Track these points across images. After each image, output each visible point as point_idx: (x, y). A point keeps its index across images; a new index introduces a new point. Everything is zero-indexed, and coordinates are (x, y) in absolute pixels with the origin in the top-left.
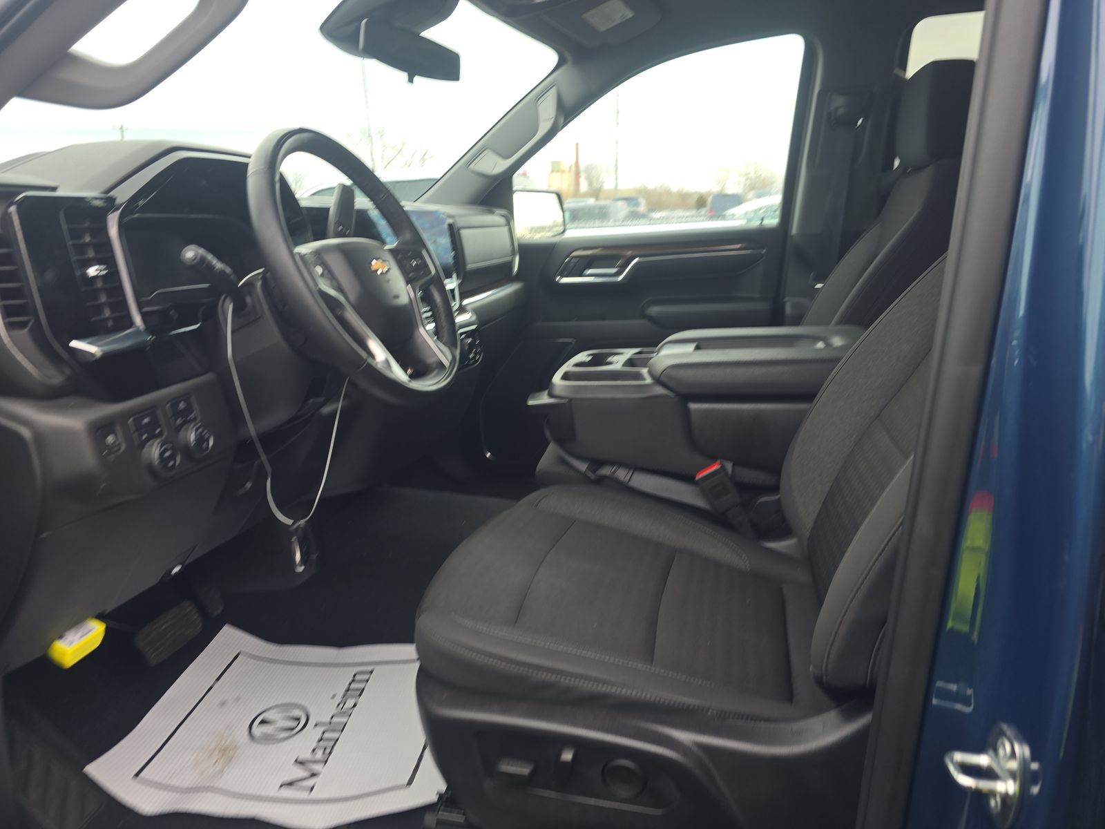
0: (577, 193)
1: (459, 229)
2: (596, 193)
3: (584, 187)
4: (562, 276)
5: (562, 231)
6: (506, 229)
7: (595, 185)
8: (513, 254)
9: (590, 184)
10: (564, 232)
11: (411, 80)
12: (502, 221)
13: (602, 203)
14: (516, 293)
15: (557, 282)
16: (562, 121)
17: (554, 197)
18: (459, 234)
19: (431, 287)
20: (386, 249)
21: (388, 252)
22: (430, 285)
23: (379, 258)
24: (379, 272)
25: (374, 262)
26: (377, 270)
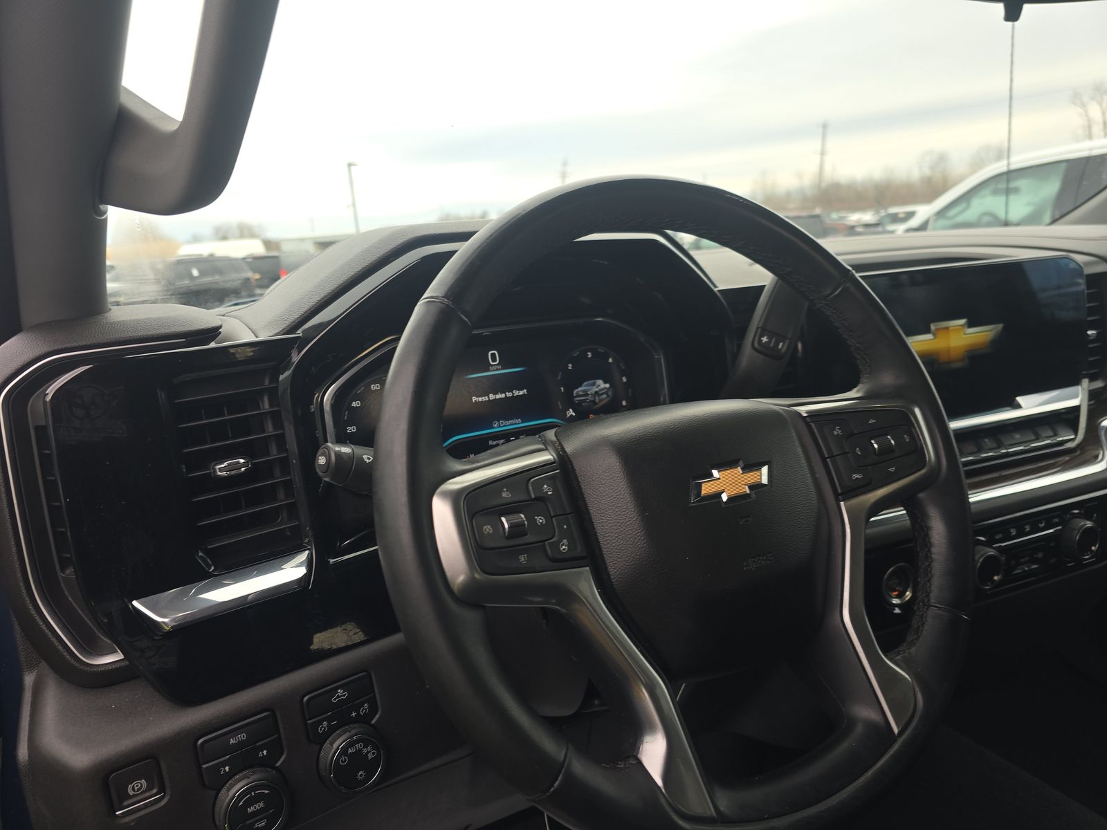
19: (921, 495)
20: (805, 415)
21: (808, 424)
22: (921, 491)
23: (739, 460)
24: (724, 497)
25: (715, 473)
26: (719, 495)
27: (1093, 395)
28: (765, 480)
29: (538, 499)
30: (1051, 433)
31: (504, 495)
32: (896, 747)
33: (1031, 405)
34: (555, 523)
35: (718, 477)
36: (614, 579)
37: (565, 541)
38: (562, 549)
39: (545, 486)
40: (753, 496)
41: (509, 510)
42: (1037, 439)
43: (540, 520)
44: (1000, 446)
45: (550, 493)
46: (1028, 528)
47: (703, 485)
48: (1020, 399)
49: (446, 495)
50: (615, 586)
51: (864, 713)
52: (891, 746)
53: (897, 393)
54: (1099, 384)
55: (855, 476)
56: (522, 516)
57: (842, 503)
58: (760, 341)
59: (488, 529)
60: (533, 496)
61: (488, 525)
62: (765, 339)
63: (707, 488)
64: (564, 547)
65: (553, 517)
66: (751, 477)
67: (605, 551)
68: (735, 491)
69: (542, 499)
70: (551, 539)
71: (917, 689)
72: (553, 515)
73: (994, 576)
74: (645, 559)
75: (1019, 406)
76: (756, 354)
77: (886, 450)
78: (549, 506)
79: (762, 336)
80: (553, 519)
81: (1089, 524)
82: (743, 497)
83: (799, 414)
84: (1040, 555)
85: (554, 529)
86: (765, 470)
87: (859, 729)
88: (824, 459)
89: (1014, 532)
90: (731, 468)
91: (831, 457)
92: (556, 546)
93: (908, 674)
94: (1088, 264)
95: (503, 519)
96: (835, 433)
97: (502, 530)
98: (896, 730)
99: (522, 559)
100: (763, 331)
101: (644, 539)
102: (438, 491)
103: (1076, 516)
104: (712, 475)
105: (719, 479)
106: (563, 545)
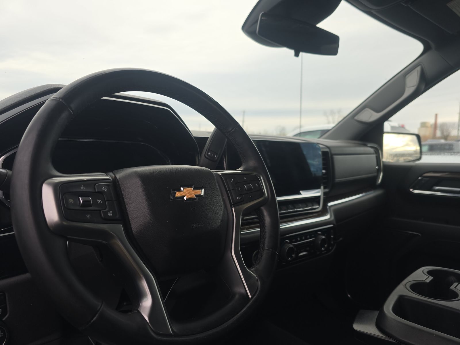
0: (434, 137)
1: (332, 155)
2: (446, 137)
3: (439, 134)
4: (414, 189)
5: (418, 158)
6: (374, 156)
7: (445, 134)
8: (378, 171)
9: (442, 132)
10: (420, 158)
11: (297, 55)
12: (372, 150)
13: (449, 142)
14: (376, 198)
15: (411, 192)
16: (423, 87)
17: (415, 138)
18: (332, 159)
19: (262, 208)
20: (221, 175)
21: (221, 178)
22: (262, 206)
23: (192, 185)
24: (185, 198)
25: (182, 189)
26: (183, 197)
27: (325, 194)
28: (202, 194)
29: (99, 192)
30: (311, 205)
31: (82, 188)
32: (250, 303)
33: (305, 194)
34: (107, 203)
35: (183, 190)
36: (133, 231)
37: (111, 212)
38: (109, 215)
39: (104, 188)
40: (197, 199)
41: (83, 194)
42: (307, 207)
43: (99, 201)
44: (295, 208)
45: (105, 191)
46: (304, 238)
47: (177, 193)
48: (301, 192)
49: (49, 184)
50: (134, 234)
51: (239, 290)
52: (248, 303)
53: (254, 169)
54: (327, 190)
55: (238, 198)
56: (91, 198)
57: (233, 208)
58: (208, 154)
59: (71, 201)
60: (97, 191)
61: (71, 199)
62: (209, 154)
63: (178, 194)
64: (110, 214)
65: (106, 201)
66: (197, 192)
67: (130, 218)
68: (190, 196)
69: (101, 193)
70: (105, 210)
71: (259, 280)
72: (106, 200)
73: (292, 254)
74: (148, 221)
75: (300, 194)
76: (206, 159)
77: (249, 189)
78: (105, 196)
79: (208, 152)
80: (106, 202)
81: (324, 237)
82: (193, 199)
83: (218, 174)
84: (308, 249)
85: (106, 206)
86: (203, 190)
87: (237, 296)
88: (227, 191)
89: (299, 239)
90: (189, 188)
91: (230, 190)
92: (106, 213)
93: (256, 275)
94: (323, 148)
95: (80, 198)
96: (231, 181)
97: (78, 203)
98: (250, 296)
99: (88, 216)
100: (209, 150)
101: (149, 213)
102: (46, 182)
103: (319, 234)
104: (181, 189)
105: (184, 191)
106: (110, 213)
